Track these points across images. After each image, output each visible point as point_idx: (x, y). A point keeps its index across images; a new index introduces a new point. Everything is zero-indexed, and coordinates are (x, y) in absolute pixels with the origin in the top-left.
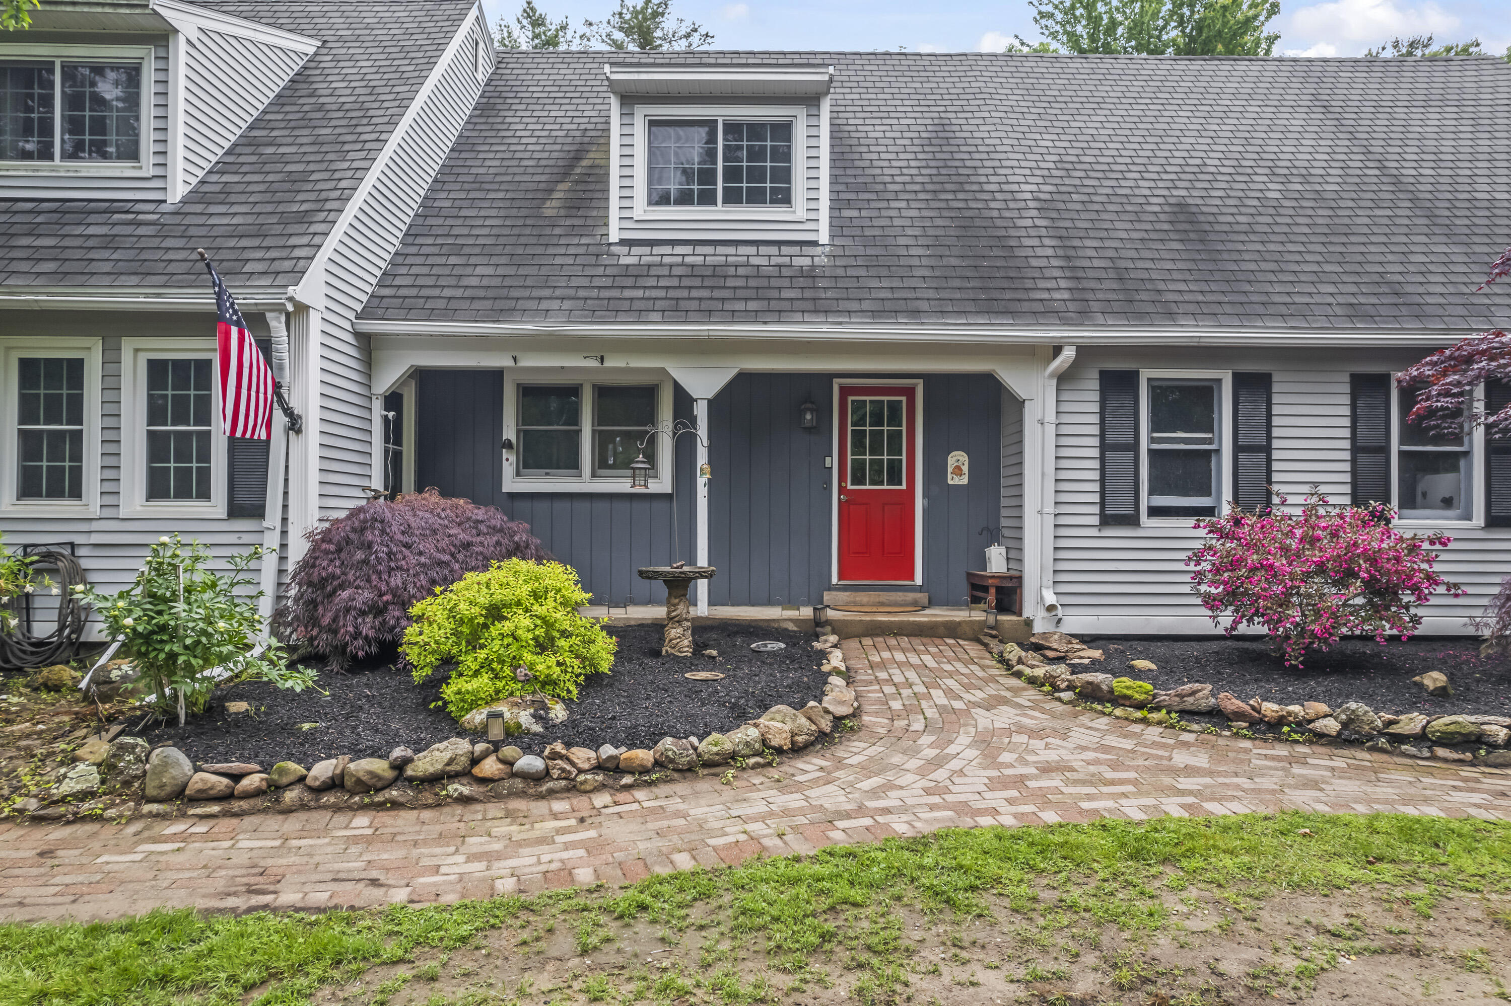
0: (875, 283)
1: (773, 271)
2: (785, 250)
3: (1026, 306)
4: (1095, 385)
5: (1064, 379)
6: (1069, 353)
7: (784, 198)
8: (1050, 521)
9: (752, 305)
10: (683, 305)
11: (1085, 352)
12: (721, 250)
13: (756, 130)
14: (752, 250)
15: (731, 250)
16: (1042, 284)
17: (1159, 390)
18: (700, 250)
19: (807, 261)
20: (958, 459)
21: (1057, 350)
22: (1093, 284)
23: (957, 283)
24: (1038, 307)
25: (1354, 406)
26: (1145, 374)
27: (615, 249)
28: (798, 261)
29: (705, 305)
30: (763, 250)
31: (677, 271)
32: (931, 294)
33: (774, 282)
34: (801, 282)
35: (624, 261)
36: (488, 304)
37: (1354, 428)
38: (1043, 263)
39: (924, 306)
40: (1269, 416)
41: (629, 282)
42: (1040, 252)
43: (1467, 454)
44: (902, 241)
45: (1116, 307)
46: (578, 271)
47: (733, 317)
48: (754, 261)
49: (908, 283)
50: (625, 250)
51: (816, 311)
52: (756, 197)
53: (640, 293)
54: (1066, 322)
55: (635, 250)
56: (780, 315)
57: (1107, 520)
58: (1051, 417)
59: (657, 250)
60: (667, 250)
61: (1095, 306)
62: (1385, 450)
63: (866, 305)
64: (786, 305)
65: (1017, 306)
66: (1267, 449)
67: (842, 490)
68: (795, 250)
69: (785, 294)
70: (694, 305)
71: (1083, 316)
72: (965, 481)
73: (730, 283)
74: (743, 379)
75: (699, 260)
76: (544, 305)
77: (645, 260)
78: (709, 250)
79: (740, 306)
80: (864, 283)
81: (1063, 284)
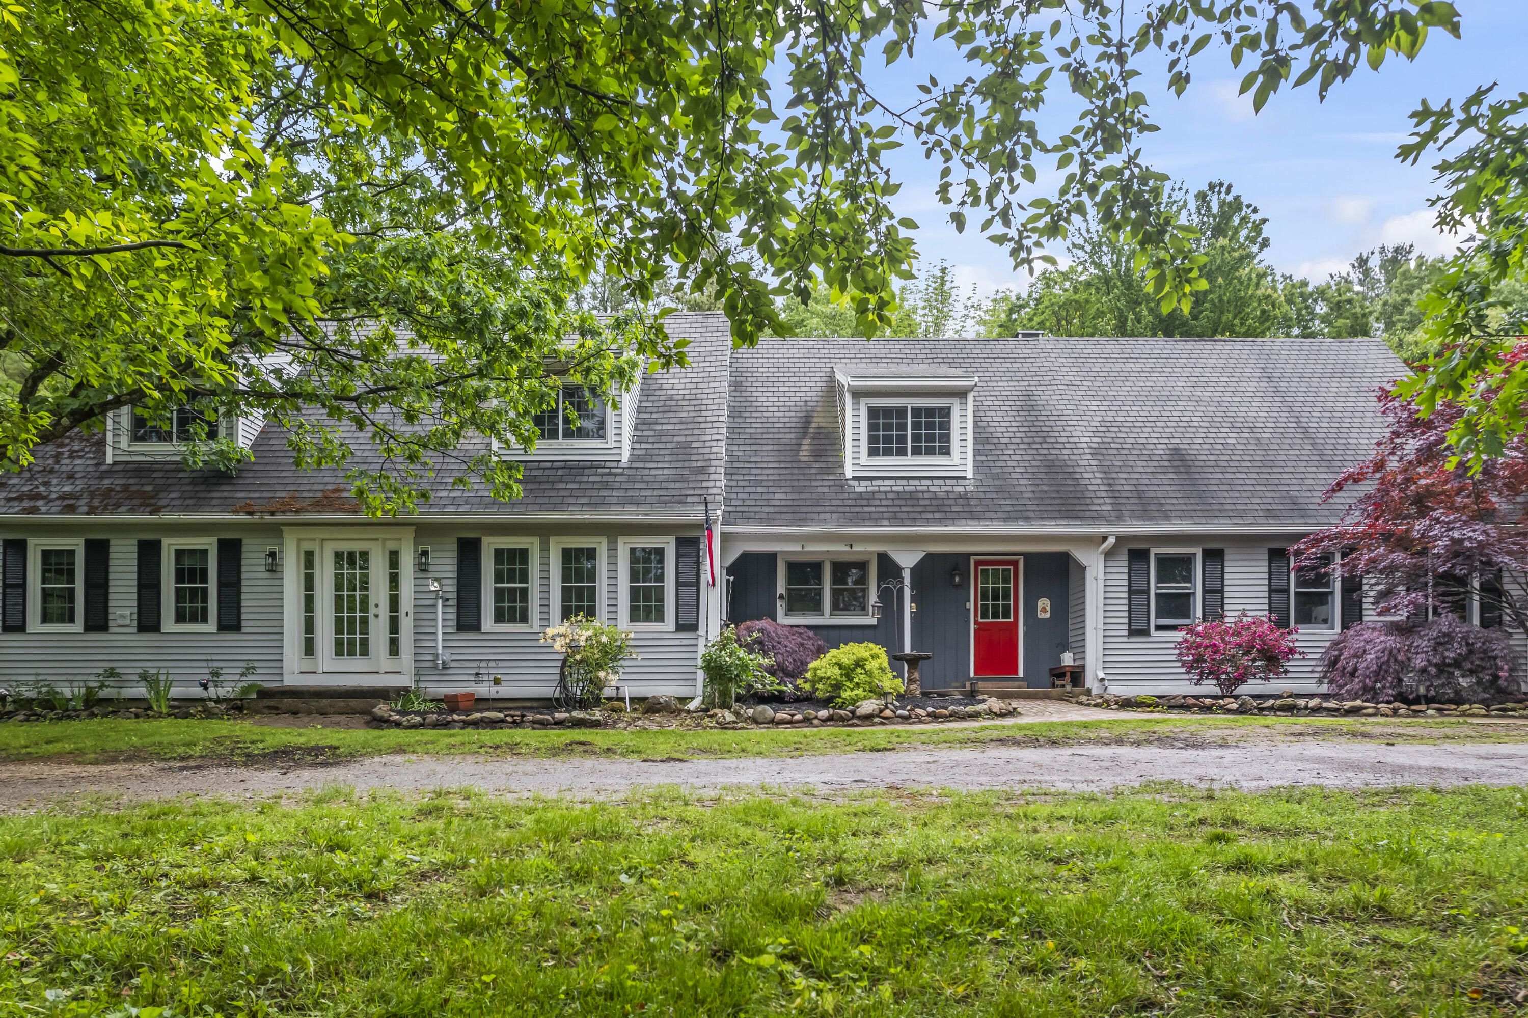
0: (1002, 502)
1: (943, 495)
2: (948, 482)
3: (1088, 514)
4: (1126, 557)
5: (1109, 555)
6: (1112, 540)
7: (946, 451)
8: (1101, 633)
9: (937, 516)
10: (899, 515)
11: (1120, 539)
12: (911, 482)
13: (930, 412)
14: (929, 482)
15: (916, 483)
16: (1096, 501)
17: (1162, 561)
18: (899, 482)
19: (961, 489)
20: (1044, 604)
21: (1105, 538)
22: (1124, 501)
23: (1048, 501)
24: (1094, 515)
25: (1270, 567)
26: (1154, 551)
27: (851, 483)
28: (957, 489)
29: (911, 516)
30: (936, 482)
31: (890, 496)
32: (1034, 508)
33: (946, 502)
34: (961, 502)
35: (858, 490)
36: (790, 516)
37: (1270, 579)
38: (1095, 488)
39: (1032, 515)
40: (1223, 573)
41: (864, 502)
42: (1094, 481)
43: (1332, 593)
44: (1014, 476)
45: (1137, 514)
46: (833, 496)
47: (928, 522)
48: (932, 489)
49: (1021, 502)
50: (855, 483)
51: (972, 519)
52: (930, 451)
53: (872, 509)
54: (1110, 523)
55: (862, 483)
56: (953, 520)
57: (1133, 632)
58: (1101, 575)
59: (875, 483)
60: (880, 483)
61: (1126, 513)
62: (1287, 591)
63: (1000, 515)
64: (955, 515)
65: (1080, 514)
66: (1221, 592)
67: (976, 622)
68: (954, 482)
69: (954, 509)
70: (904, 516)
71: (1119, 519)
72: (1048, 615)
73: (922, 502)
74: (929, 557)
75: (900, 489)
76: (822, 516)
77: (870, 489)
78: (904, 482)
79: (930, 516)
80: (997, 502)
81: (1108, 501)
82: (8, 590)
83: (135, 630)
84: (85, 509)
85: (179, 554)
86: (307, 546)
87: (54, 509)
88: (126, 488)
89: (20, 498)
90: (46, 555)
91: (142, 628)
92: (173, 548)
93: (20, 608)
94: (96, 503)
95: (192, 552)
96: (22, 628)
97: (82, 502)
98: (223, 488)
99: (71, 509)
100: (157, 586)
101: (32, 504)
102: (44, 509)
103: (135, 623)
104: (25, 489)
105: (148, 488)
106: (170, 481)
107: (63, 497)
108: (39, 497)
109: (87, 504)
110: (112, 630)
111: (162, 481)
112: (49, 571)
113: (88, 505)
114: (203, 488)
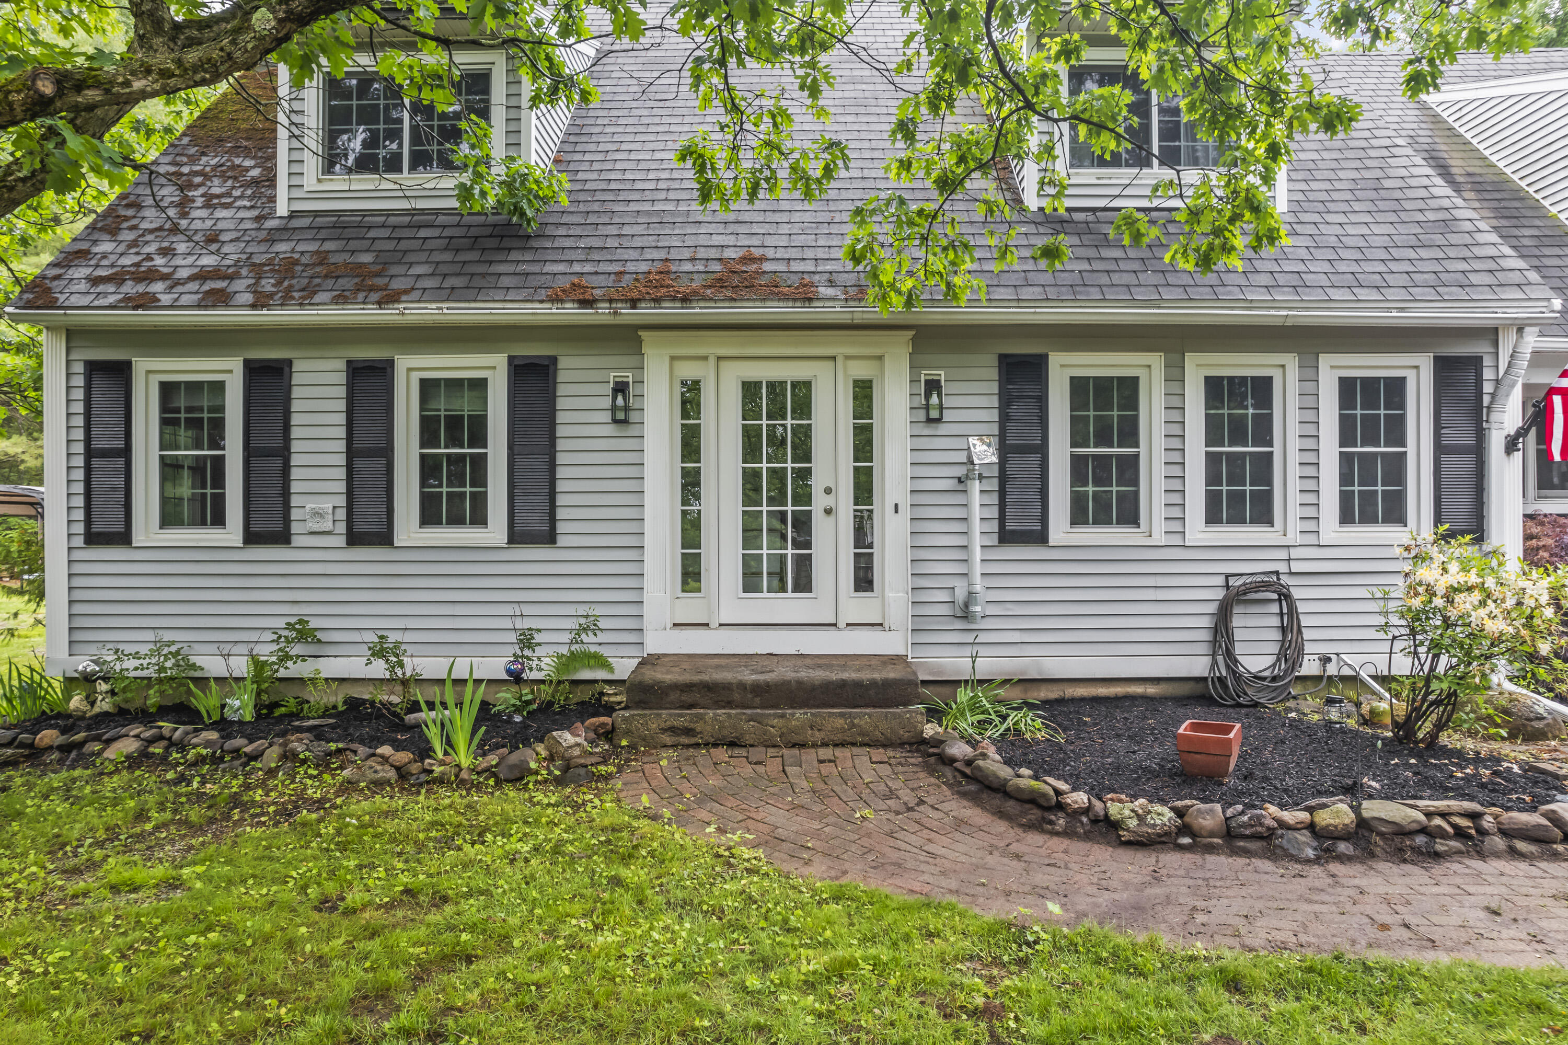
82: (95, 462)
83: (341, 541)
84: (248, 298)
85: (428, 387)
86: (689, 371)
87: (185, 299)
88: (322, 258)
89: (117, 279)
90: (168, 390)
91: (354, 539)
92: (416, 377)
93: (121, 496)
94: (267, 285)
95: (455, 385)
96: (123, 538)
97: (240, 285)
98: (514, 256)
99: (221, 299)
100: (386, 452)
101: (141, 288)
102: (166, 299)
103: (342, 528)
104: (127, 261)
105: (367, 258)
106: (404, 245)
107: (202, 276)
108: (152, 275)
109: (250, 289)
110: (296, 541)
111: (390, 245)
112: (175, 422)
113: (254, 289)
114: (473, 256)
